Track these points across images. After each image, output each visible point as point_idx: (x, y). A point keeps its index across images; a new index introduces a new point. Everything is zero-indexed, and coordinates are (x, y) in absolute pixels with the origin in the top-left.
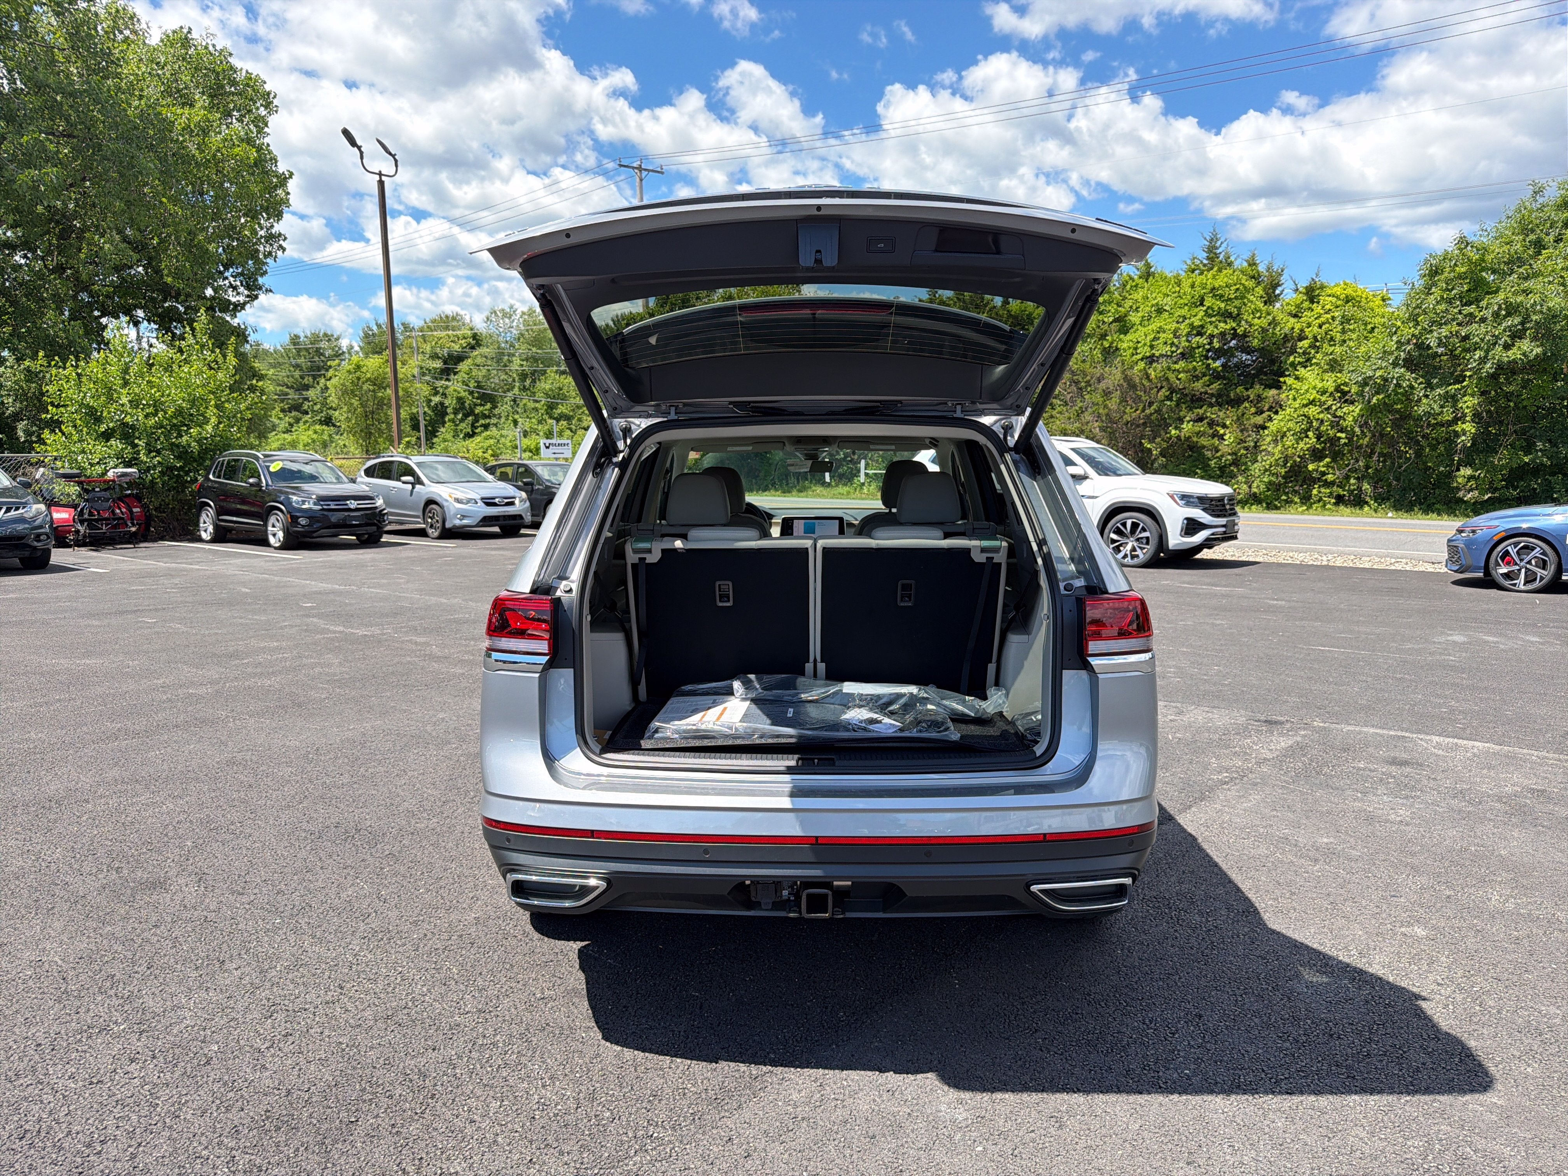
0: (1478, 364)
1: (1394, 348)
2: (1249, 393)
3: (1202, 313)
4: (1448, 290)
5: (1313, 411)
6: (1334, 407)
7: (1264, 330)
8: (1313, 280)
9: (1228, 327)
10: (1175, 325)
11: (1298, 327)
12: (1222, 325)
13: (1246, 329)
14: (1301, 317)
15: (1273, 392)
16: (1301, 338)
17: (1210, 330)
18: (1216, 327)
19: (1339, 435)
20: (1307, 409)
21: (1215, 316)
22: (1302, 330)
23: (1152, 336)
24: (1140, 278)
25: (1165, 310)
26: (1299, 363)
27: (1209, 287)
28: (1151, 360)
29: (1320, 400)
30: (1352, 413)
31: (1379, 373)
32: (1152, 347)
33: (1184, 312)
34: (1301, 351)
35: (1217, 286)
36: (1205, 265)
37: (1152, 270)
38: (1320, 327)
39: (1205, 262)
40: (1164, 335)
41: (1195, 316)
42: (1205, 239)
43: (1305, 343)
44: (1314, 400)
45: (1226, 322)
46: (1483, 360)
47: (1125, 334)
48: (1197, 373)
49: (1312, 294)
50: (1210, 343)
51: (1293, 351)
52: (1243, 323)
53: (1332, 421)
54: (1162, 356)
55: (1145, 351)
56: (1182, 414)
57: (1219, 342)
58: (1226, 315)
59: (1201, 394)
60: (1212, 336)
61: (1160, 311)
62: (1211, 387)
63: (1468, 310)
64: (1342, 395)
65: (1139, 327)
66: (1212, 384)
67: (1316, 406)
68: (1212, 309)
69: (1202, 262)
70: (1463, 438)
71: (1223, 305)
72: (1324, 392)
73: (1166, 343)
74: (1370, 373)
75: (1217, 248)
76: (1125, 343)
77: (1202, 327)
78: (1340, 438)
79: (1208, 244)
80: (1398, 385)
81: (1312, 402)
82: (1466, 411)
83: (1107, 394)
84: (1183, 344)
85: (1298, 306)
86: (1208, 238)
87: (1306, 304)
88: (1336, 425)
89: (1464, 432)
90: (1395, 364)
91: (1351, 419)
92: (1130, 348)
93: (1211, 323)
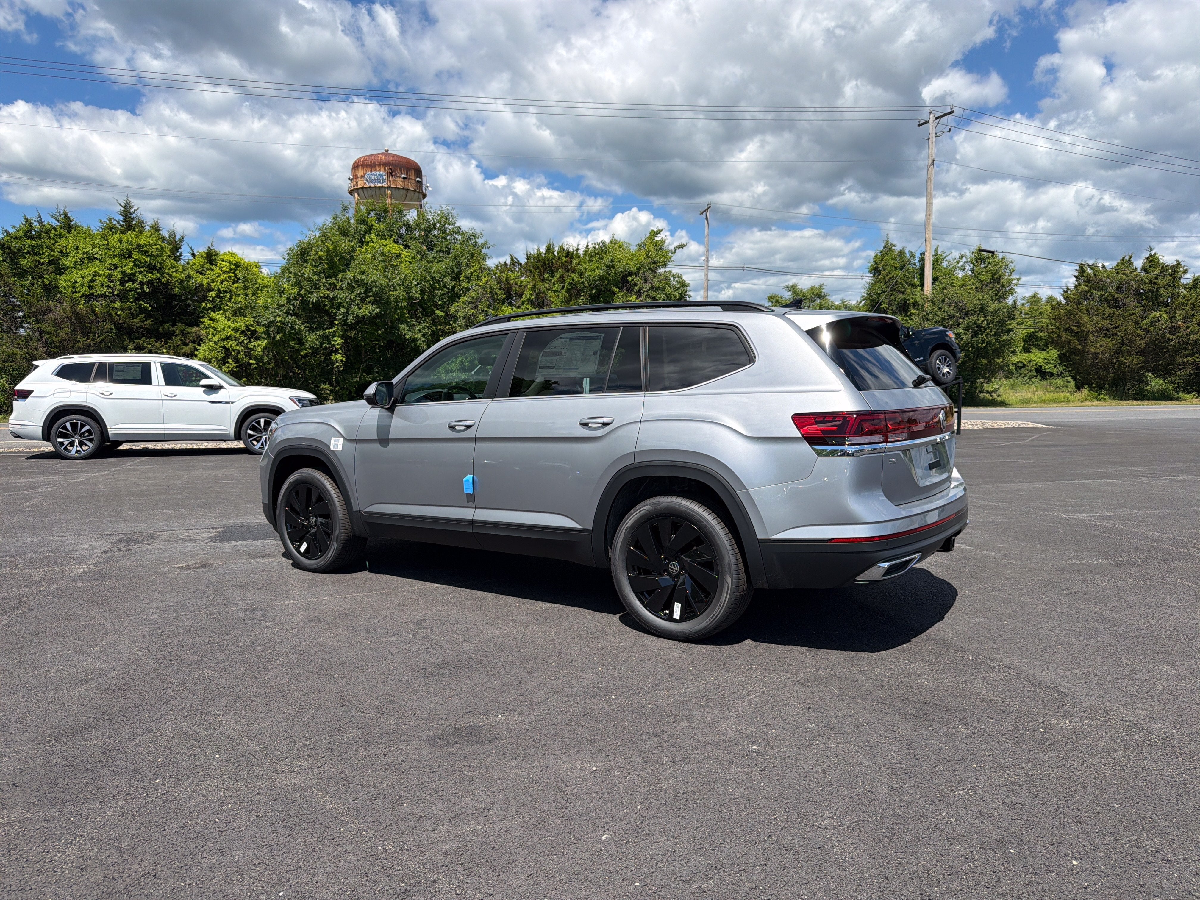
0: (343, 317)
1: (285, 302)
2: (174, 329)
3: (131, 264)
4: (315, 266)
5: (229, 344)
6: (245, 342)
7: (182, 282)
8: (209, 248)
9: (154, 277)
10: (107, 272)
11: (205, 282)
12: (150, 275)
13: (168, 280)
14: (205, 274)
15: (195, 329)
16: (210, 290)
17: (140, 278)
18: (145, 276)
19: (251, 361)
20: (225, 343)
21: (142, 267)
22: (209, 284)
23: (89, 279)
24: (61, 228)
25: (97, 259)
26: (210, 308)
27: (135, 244)
28: (89, 297)
29: (235, 337)
30: (259, 346)
31: (278, 319)
32: (90, 287)
33: (116, 260)
34: (211, 299)
35: (142, 243)
36: (122, 226)
37: (72, 223)
38: (221, 283)
39: (121, 223)
40: (100, 279)
41: (125, 265)
42: (120, 205)
43: (213, 294)
44: (230, 336)
45: (152, 273)
46: (346, 314)
47: (61, 274)
48: (132, 311)
49: (211, 257)
50: (142, 288)
51: (204, 298)
52: (165, 275)
53: (245, 352)
54: (101, 296)
55: (86, 290)
56: (125, 343)
57: (148, 288)
58: (151, 268)
59: (137, 328)
60: (142, 283)
61: (92, 258)
62: (145, 323)
63: (330, 280)
64: (250, 334)
65: (73, 270)
66: (146, 320)
67: (232, 340)
68: (140, 262)
69: (119, 223)
70: (337, 364)
71: (148, 259)
72: (236, 331)
73: (102, 285)
74: (272, 319)
75: (131, 214)
76: (63, 282)
77: (133, 275)
78: (251, 364)
79: (122, 209)
80: (292, 328)
81: (228, 338)
82: (337, 347)
83: (56, 324)
84: (118, 287)
85: (202, 266)
86: (123, 204)
87: (207, 265)
88: (248, 355)
89: (337, 361)
90: (287, 313)
91: (260, 350)
92: (69, 287)
93: (141, 272)
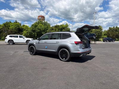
0: (36, 31)
11: (23, 28)
13: (20, 28)
15: (22, 32)
20: (25, 34)
24: (10, 23)
25: (13, 25)
30: (28, 34)
35: (17, 24)
47: (10, 27)
49: (24, 25)
50: (17, 28)
63: (35, 28)
64: (28, 33)
66: (18, 31)
69: (15, 22)
73: (14, 28)
80: (32, 32)
82: (36, 34)
